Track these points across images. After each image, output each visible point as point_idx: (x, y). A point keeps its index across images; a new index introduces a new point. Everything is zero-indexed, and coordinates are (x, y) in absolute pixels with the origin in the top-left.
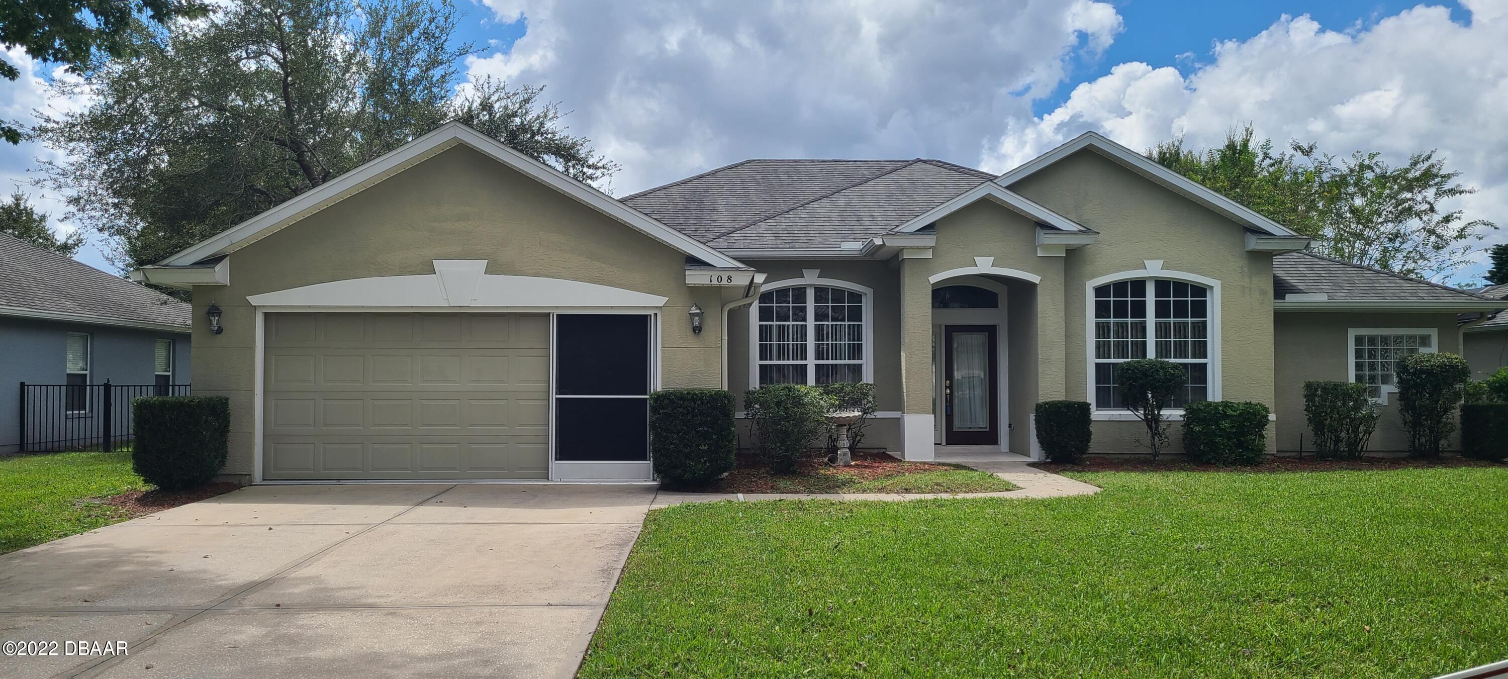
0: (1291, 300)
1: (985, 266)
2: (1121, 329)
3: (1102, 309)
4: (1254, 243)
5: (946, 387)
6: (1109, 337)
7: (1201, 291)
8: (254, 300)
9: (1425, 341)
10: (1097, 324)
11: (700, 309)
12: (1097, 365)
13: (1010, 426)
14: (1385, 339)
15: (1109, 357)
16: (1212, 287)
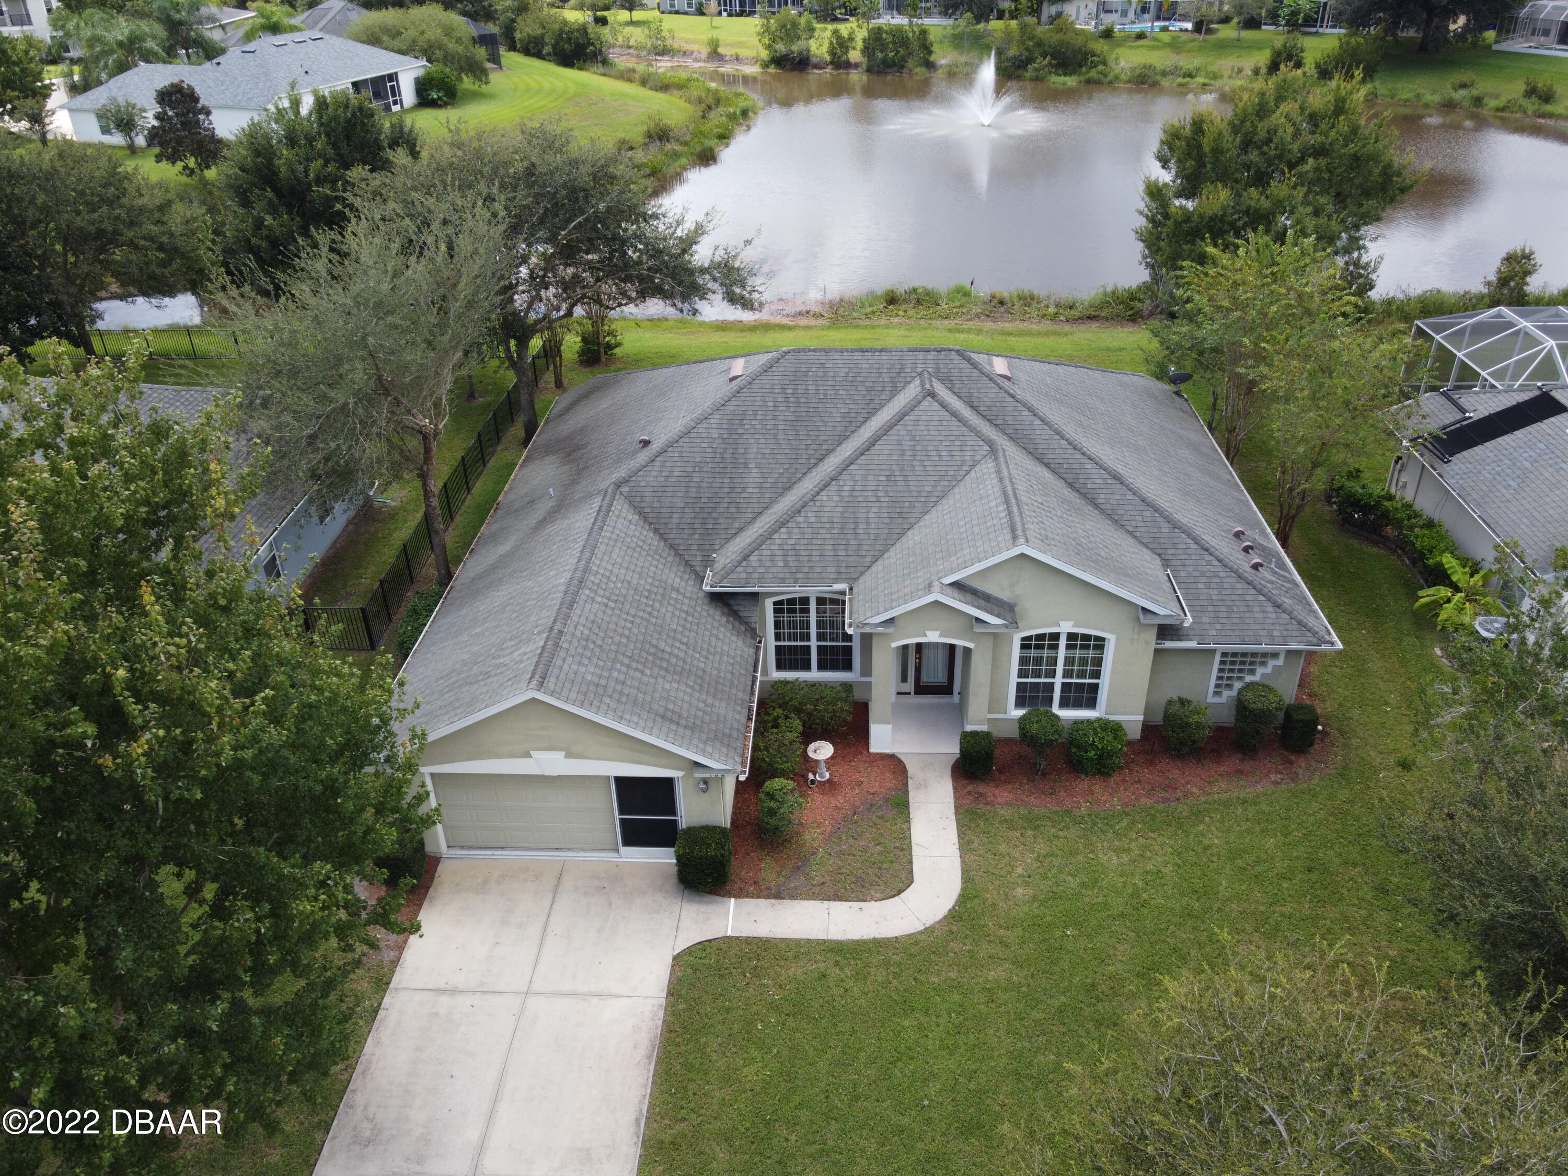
1: (933, 638)
2: (1039, 660)
3: (1025, 650)
4: (1141, 617)
6: (1028, 666)
7: (1101, 640)
8: (423, 770)
9: (1275, 656)
10: (1021, 657)
11: (705, 783)
12: (1018, 683)
14: (1244, 655)
15: (1027, 678)
16: (1109, 640)
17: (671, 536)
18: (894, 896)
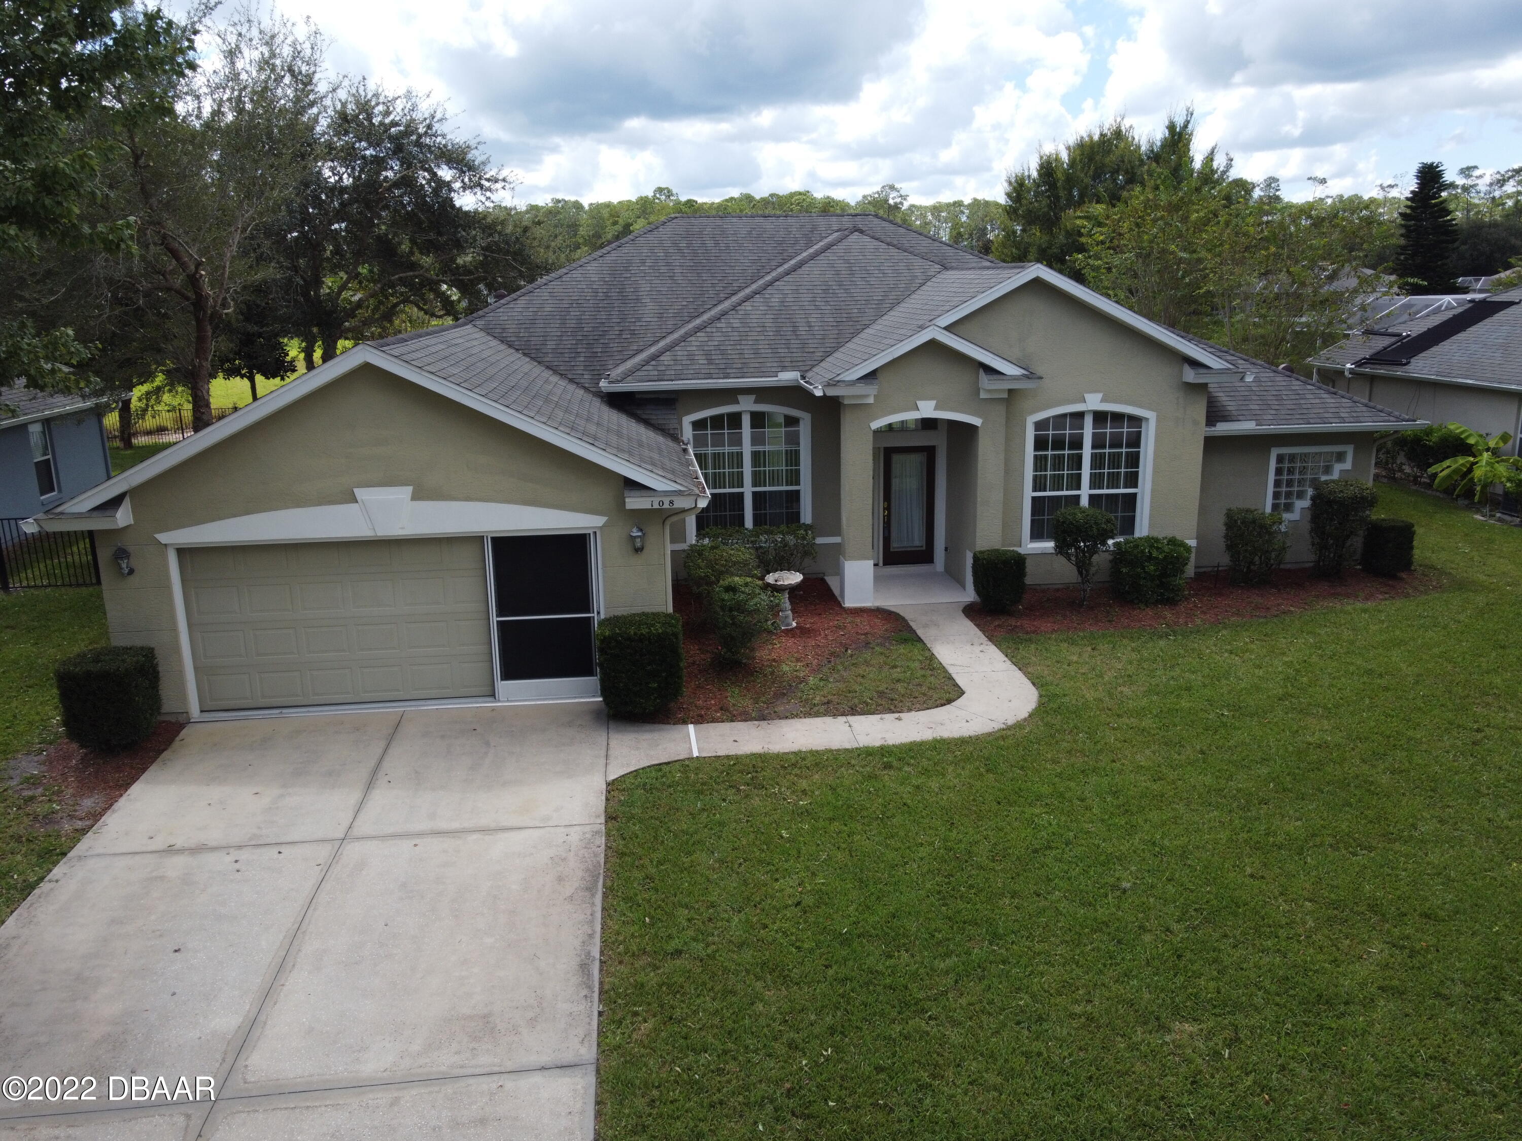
0: (1223, 428)
1: (927, 409)
2: (1058, 462)
3: (1040, 443)
4: (1190, 375)
5: (884, 509)
6: (1046, 471)
7: (1136, 421)
8: (163, 538)
9: (1340, 457)
10: (1036, 457)
11: (641, 530)
12: (1034, 499)
13: (946, 549)
14: (1304, 457)
15: (1045, 490)
16: (1147, 419)
17: (548, 359)
18: (942, 705)
